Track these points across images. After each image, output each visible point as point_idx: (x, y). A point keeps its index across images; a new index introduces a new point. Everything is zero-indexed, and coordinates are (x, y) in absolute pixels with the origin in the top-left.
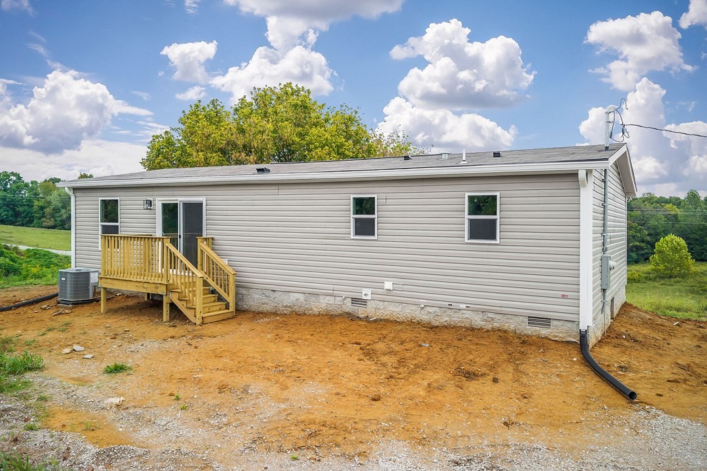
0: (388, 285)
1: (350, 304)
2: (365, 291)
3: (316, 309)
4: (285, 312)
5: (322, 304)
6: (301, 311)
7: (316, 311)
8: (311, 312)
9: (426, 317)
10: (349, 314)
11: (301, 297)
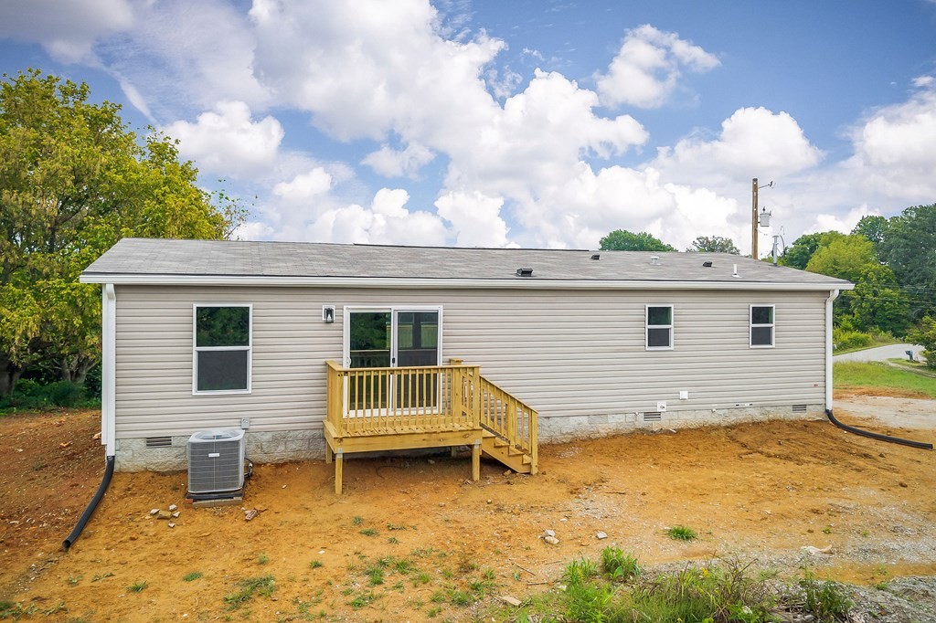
0: (684, 394)
1: (643, 419)
2: (660, 404)
3: (603, 431)
4: (565, 441)
5: (613, 423)
6: (585, 436)
7: (603, 433)
8: (598, 435)
9: (717, 420)
10: (642, 431)
11: (584, 420)
